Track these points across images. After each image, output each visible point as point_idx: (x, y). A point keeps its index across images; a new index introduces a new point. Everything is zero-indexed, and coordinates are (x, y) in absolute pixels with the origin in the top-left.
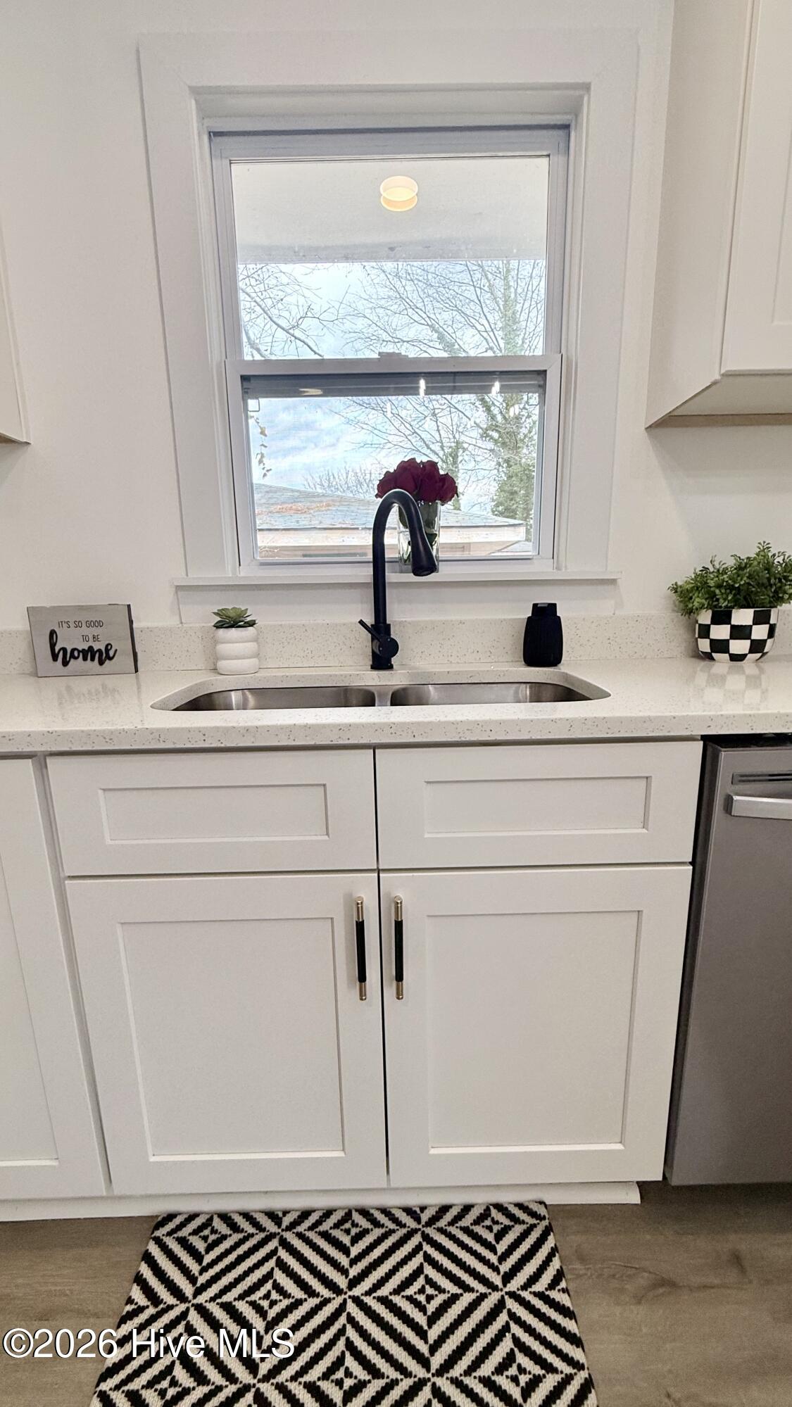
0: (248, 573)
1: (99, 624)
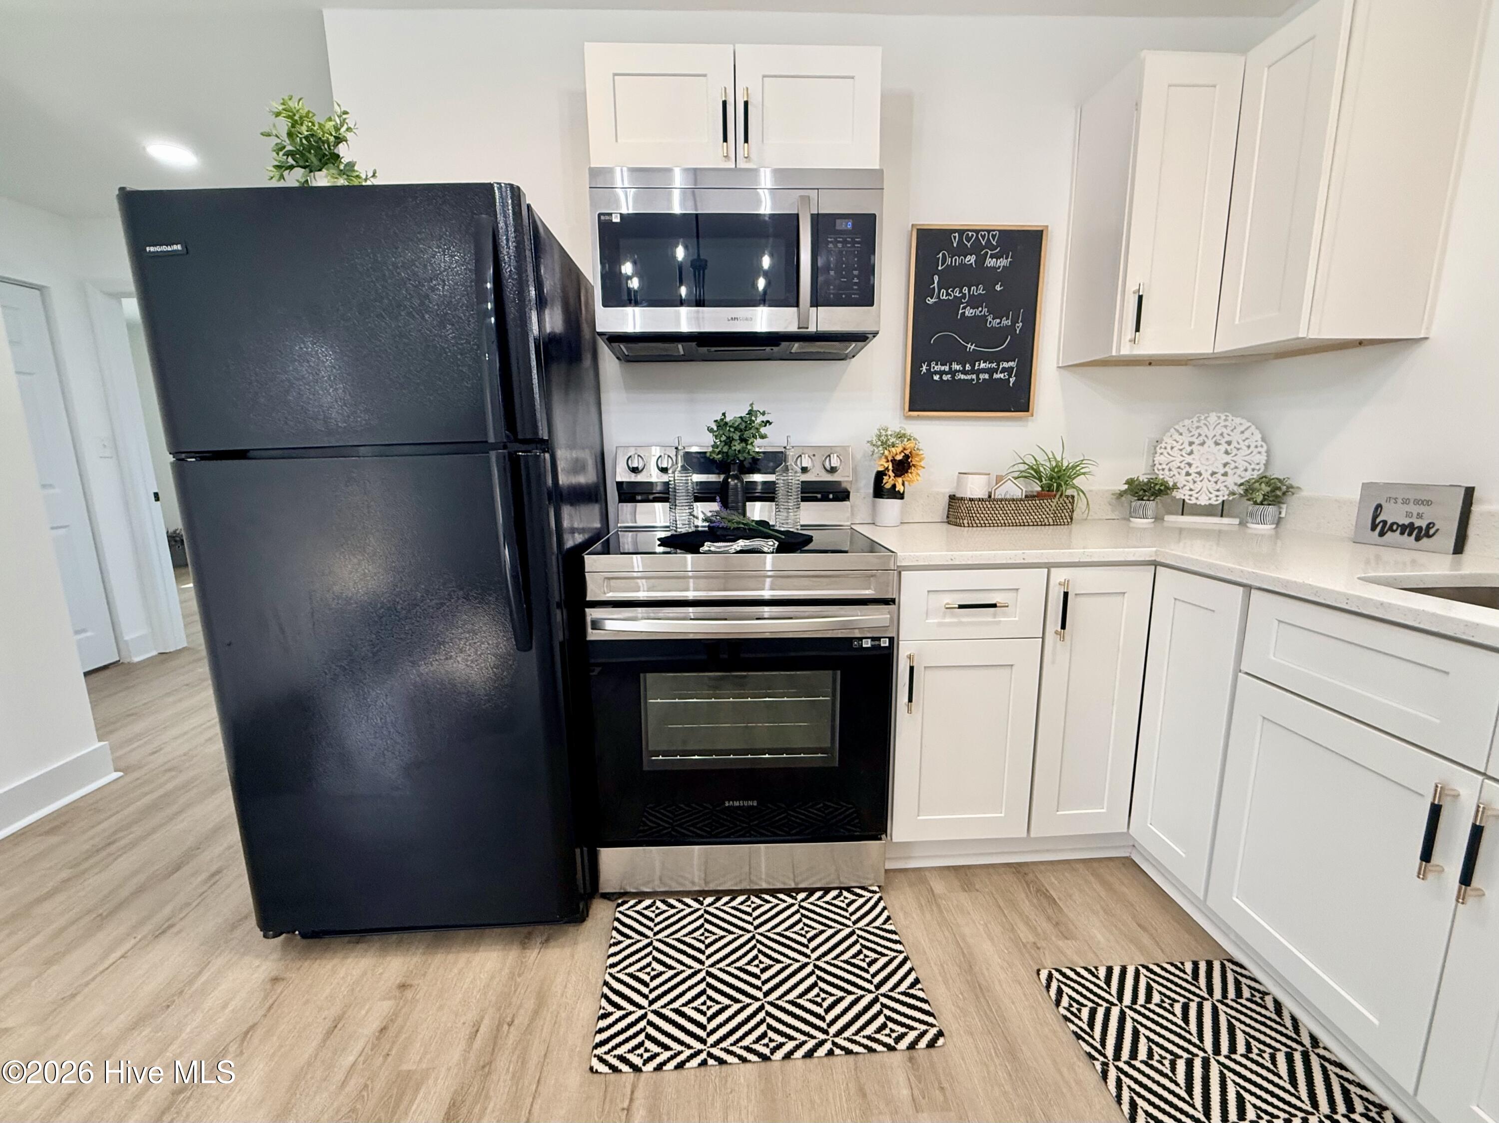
1: (1431, 504)
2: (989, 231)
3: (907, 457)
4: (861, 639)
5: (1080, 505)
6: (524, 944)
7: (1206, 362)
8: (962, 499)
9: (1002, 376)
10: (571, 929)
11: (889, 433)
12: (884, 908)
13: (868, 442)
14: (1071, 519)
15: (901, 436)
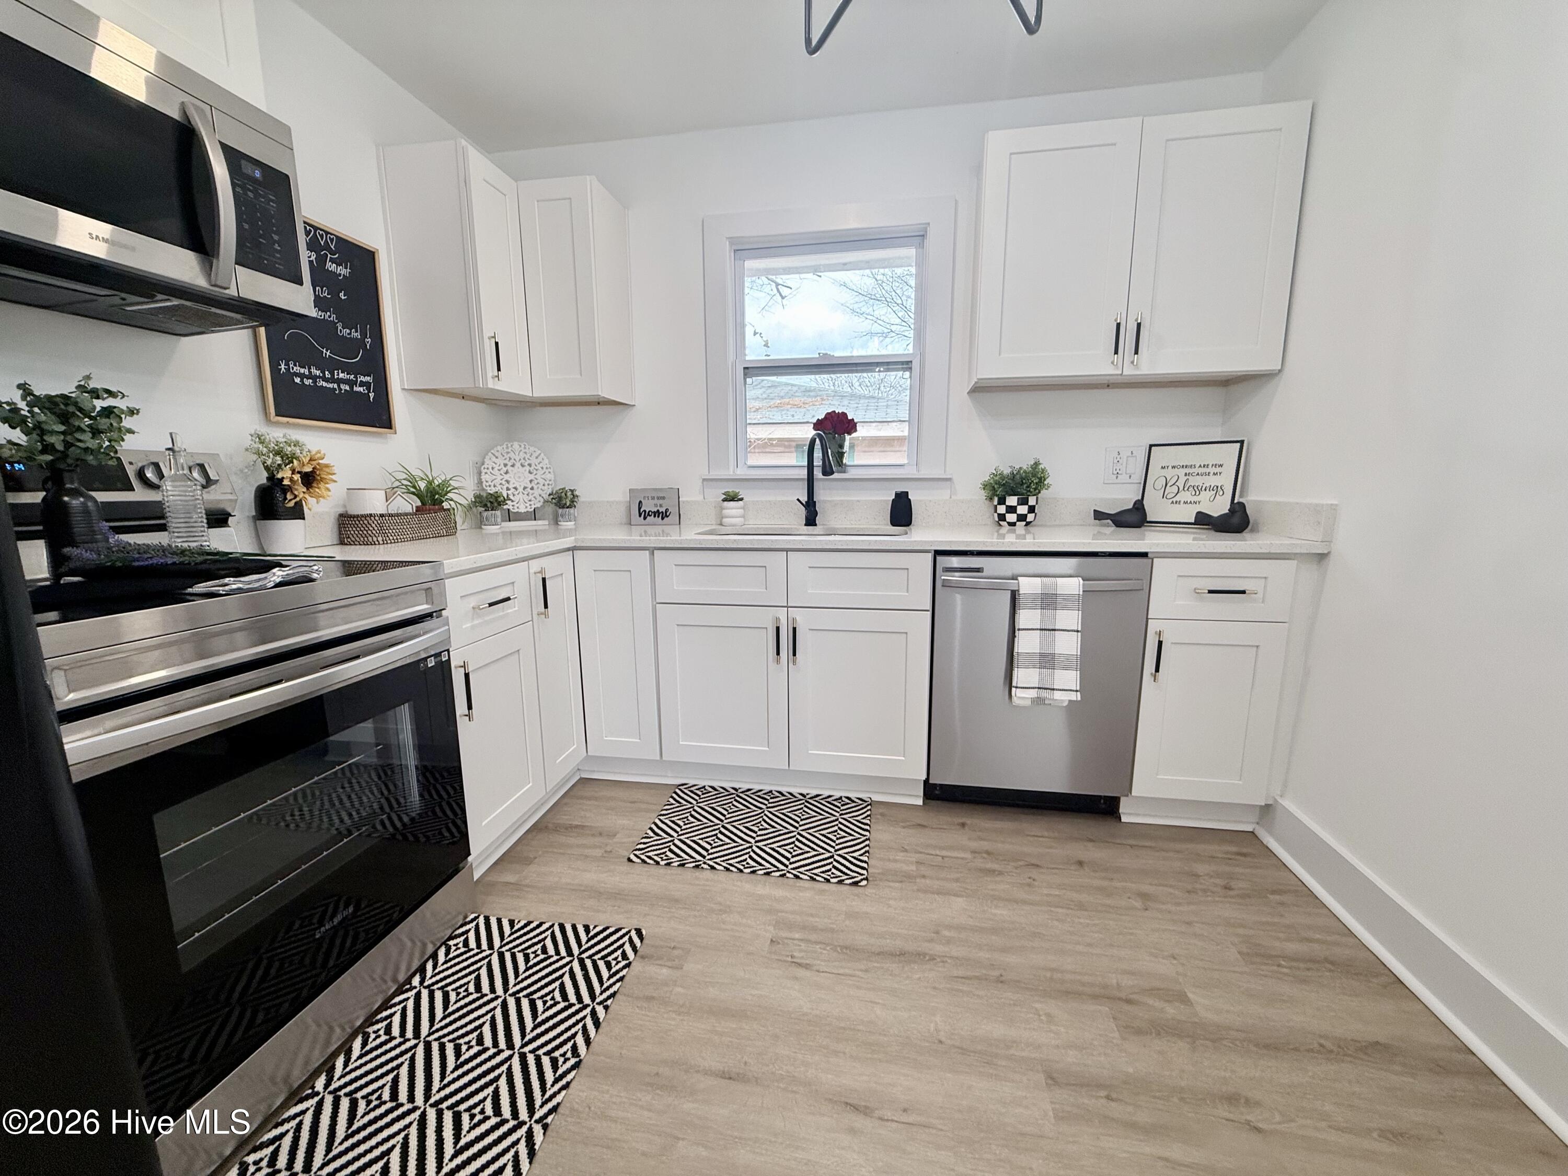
0: (741, 472)
1: (663, 498)
2: (327, 233)
3: (315, 469)
4: (426, 659)
9: (361, 389)
12: (499, 921)
13: (247, 448)
14: (455, 530)
15: (297, 444)
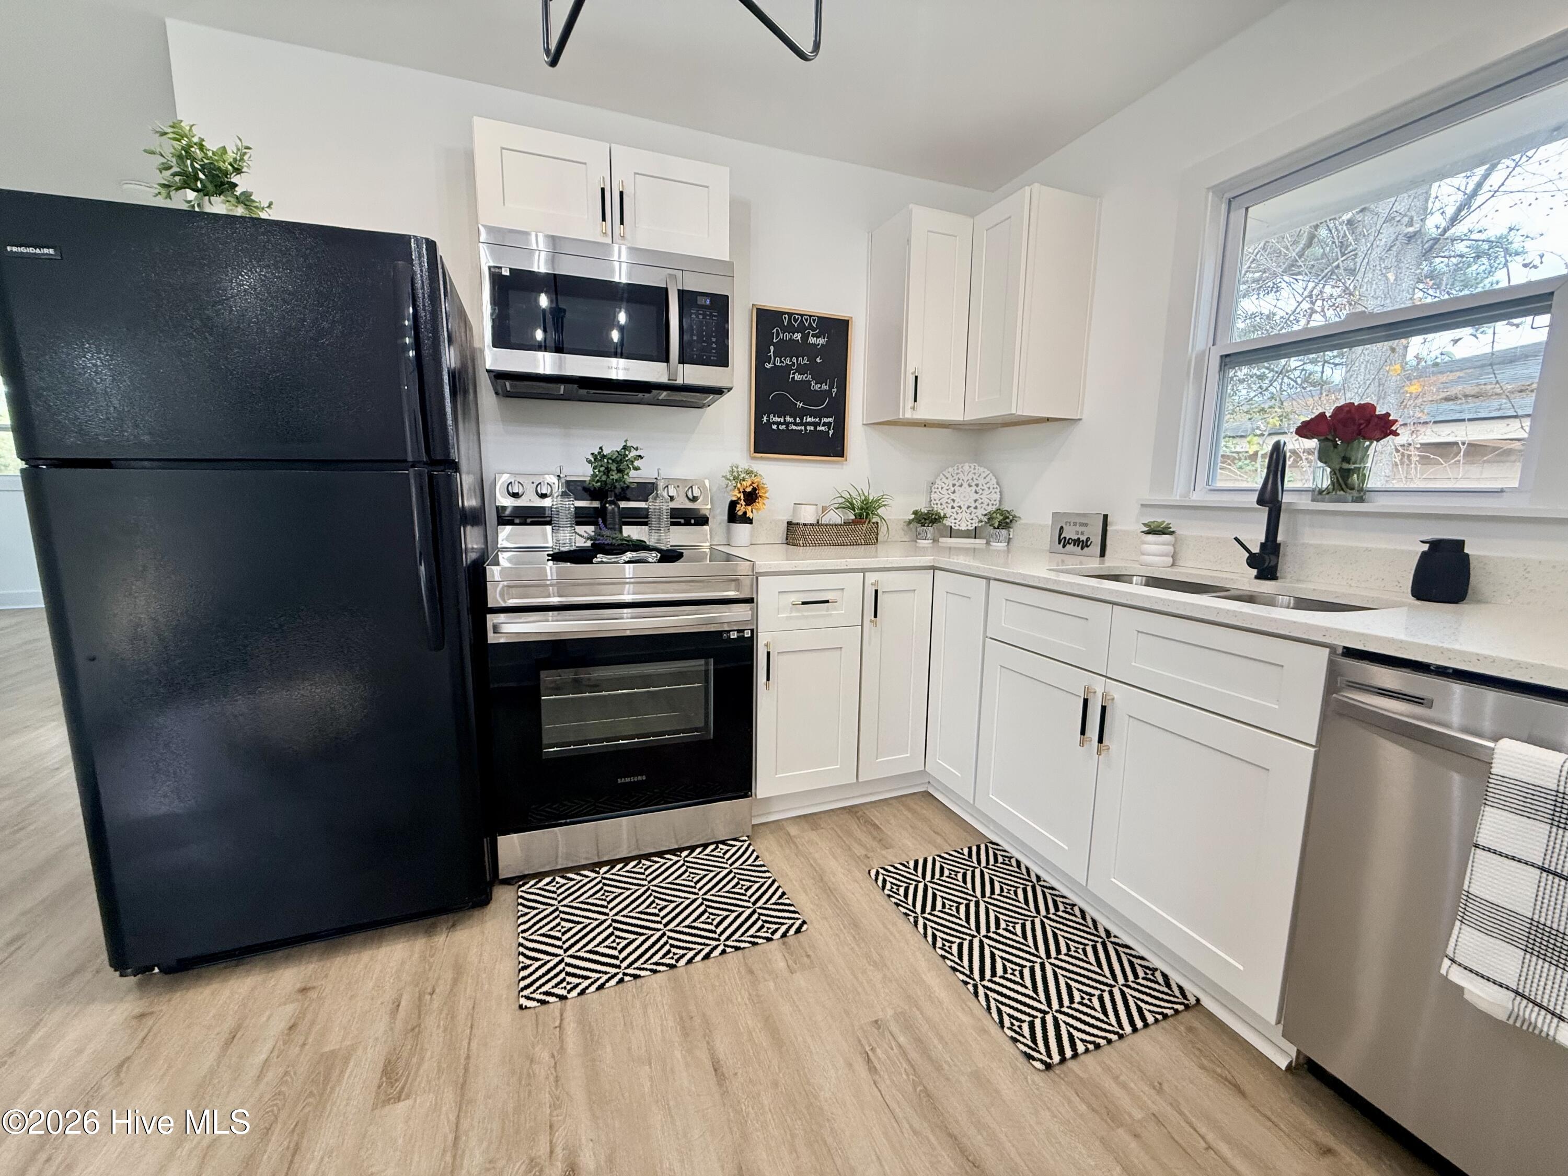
0: (1197, 497)
1: (1086, 525)
2: (810, 316)
3: (754, 489)
4: (729, 632)
5: (883, 529)
6: (430, 931)
7: (961, 427)
8: (798, 524)
9: (823, 428)
10: (476, 913)
11: (740, 470)
12: (754, 851)
13: (723, 476)
14: (877, 540)
15: (749, 473)
